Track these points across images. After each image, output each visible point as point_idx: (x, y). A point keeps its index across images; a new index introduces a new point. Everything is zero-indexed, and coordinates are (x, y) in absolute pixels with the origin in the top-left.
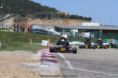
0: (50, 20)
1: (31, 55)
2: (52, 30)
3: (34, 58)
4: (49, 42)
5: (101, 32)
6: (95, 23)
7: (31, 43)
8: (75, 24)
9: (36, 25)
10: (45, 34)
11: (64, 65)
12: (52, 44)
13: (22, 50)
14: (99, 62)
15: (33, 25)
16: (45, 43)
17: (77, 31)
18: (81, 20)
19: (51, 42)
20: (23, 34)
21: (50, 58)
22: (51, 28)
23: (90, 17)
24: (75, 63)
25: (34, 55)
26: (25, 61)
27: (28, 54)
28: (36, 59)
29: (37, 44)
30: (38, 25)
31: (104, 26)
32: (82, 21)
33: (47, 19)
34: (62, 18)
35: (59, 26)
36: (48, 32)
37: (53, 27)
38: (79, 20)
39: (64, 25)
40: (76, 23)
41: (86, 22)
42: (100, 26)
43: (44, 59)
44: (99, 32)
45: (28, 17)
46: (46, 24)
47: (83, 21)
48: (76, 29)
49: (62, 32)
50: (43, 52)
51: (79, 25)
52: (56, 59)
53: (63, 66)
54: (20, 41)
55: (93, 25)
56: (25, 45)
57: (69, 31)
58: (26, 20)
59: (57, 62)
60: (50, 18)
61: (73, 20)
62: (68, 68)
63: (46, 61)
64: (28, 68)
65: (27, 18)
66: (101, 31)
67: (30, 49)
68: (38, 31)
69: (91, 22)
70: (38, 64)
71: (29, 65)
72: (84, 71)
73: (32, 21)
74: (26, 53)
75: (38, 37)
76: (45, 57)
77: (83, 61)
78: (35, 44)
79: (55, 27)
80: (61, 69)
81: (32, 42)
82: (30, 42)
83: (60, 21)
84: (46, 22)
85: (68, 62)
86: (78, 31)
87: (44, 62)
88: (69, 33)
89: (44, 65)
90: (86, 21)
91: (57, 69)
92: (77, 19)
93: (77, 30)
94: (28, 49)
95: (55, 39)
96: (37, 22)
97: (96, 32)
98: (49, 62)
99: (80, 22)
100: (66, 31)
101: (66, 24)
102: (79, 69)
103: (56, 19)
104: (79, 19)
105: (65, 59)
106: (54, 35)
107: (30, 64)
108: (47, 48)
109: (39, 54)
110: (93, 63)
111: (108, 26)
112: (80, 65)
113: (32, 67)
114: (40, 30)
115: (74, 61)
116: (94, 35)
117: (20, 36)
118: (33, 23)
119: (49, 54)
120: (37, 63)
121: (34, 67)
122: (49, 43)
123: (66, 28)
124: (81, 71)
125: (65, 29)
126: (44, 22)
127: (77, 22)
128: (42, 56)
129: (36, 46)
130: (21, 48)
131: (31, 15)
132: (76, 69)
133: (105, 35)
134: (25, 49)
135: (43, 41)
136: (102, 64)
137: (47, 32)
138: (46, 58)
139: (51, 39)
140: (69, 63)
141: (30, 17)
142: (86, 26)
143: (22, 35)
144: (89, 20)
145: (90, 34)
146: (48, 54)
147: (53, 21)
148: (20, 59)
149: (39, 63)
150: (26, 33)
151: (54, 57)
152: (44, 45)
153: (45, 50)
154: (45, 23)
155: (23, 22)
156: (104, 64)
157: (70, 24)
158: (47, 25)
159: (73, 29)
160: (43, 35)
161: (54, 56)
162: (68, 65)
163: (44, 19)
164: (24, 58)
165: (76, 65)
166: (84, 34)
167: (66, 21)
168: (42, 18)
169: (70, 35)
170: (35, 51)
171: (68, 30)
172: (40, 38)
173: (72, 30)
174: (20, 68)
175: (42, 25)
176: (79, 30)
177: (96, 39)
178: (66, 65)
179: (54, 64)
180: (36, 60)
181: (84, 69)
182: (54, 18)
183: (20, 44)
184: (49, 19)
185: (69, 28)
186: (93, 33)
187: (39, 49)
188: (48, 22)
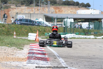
0: (38, 7)
1: (15, 51)
2: (42, 20)
5: (102, 22)
6: (95, 11)
7: (15, 37)
8: (69, 12)
9: (21, 13)
10: (33, 25)
11: (57, 64)
12: (42, 37)
13: (4, 45)
15: (17, 13)
16: (32, 36)
18: (77, 7)
19: (39, 35)
21: (39, 56)
22: (40, 17)
23: (89, 3)
25: (19, 51)
26: (7, 59)
27: (12, 51)
28: (21, 56)
29: (22, 38)
30: (23, 13)
34: (53, 5)
36: (36, 23)
37: (42, 16)
40: (71, 11)
42: (102, 13)
43: (32, 57)
44: (99, 22)
45: (11, 3)
48: (71, 18)
50: (30, 48)
51: (75, 13)
52: (47, 56)
54: (1, 35)
55: (92, 13)
56: (7, 39)
57: (62, 21)
58: (7, 8)
59: (48, 60)
60: (38, 4)
61: (67, 6)
63: (34, 59)
65: (9, 5)
66: (102, 20)
67: (14, 44)
68: (23, 21)
69: (89, 9)
70: (25, 63)
71: (13, 65)
73: (15, 9)
74: (9, 50)
75: (23, 29)
76: (33, 54)
78: (20, 38)
79: (45, 16)
81: (16, 35)
82: (13, 35)
83: (51, 8)
84: (33, 10)
85: (61, 60)
87: (32, 61)
88: (63, 23)
89: (32, 65)
90: (83, 8)
92: (72, 5)
93: (73, 19)
94: (11, 44)
95: (45, 31)
96: (22, 9)
97: (96, 21)
98: (38, 61)
100: (58, 21)
101: (59, 12)
103: (46, 6)
104: (75, 6)
105: (58, 56)
106: (43, 26)
107: (14, 64)
108: (35, 42)
109: (26, 50)
112: (77, 64)
114: (27, 20)
115: (70, 58)
116: (93, 25)
118: (17, 11)
119: (39, 50)
120: (23, 62)
121: (19, 67)
122: (37, 37)
125: (57, 19)
126: (30, 9)
127: (72, 9)
128: (29, 53)
129: (21, 40)
130: (2, 43)
131: (15, 2)
132: (72, 68)
134: (8, 44)
135: (29, 34)
138: (34, 55)
139: (40, 31)
140: (64, 62)
141: (14, 3)
142: (83, 15)
143: (3, 27)
144: (87, 6)
145: (89, 25)
146: (36, 50)
147: (41, 8)
148: (2, 57)
149: (26, 62)
150: (9, 24)
152: (31, 39)
153: (33, 45)
154: (32, 11)
155: (5, 10)
157: (63, 12)
158: (35, 14)
160: (30, 26)
161: (44, 52)
162: (62, 64)
163: (31, 6)
164: (7, 56)
165: (72, 63)
167: (59, 8)
168: (29, 5)
169: (63, 26)
170: (20, 46)
172: (26, 30)
173: (66, 19)
175: (28, 14)
176: (75, 19)
177: (96, 30)
178: (60, 64)
180: (22, 58)
182: (43, 4)
183: (2, 38)
186: (93, 23)
187: (25, 45)
188: (36, 9)
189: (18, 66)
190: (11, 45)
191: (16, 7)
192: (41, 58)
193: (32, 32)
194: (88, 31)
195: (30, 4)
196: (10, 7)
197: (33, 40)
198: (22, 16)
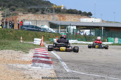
0: (44, 15)
1: (21, 55)
2: (46, 27)
3: (25, 59)
4: (42, 41)
5: (103, 29)
6: (96, 19)
9: (28, 20)
10: (38, 31)
11: (60, 67)
12: (47, 42)
13: (11, 49)
14: (100, 64)
15: (24, 20)
16: (38, 41)
18: (80, 15)
19: (44, 40)
20: (12, 31)
21: (43, 59)
22: (45, 24)
23: (90, 12)
24: (72, 64)
25: (24, 55)
26: (14, 62)
27: (18, 54)
28: (27, 59)
29: (28, 42)
30: (30, 20)
31: (106, 22)
32: (81, 17)
33: (41, 13)
34: (57, 13)
35: (55, 22)
36: (41, 29)
37: (47, 23)
38: (78, 15)
39: (60, 21)
40: (74, 19)
41: (85, 18)
42: (102, 22)
43: (36, 60)
44: (100, 29)
46: (39, 19)
48: (74, 26)
49: (58, 29)
50: (35, 52)
51: (77, 21)
52: (50, 60)
53: (58, 68)
54: (9, 39)
55: (94, 22)
56: (14, 43)
58: (16, 14)
59: (51, 64)
61: (71, 15)
62: (63, 70)
63: (38, 62)
65: (17, 12)
66: (103, 28)
67: (20, 48)
68: (30, 27)
69: (91, 17)
70: (30, 66)
71: (18, 67)
73: (23, 16)
74: (16, 53)
75: (29, 35)
76: (38, 57)
77: (82, 62)
79: (50, 23)
80: (56, 72)
82: (20, 40)
83: (55, 16)
84: (39, 17)
85: (64, 64)
86: (77, 28)
88: (66, 30)
89: (36, 67)
90: (85, 16)
91: (51, 71)
92: (75, 13)
95: (49, 37)
96: (29, 16)
97: (97, 29)
98: (42, 64)
99: (78, 18)
100: (62, 28)
101: (63, 20)
102: (77, 72)
103: (51, 14)
105: (61, 60)
106: (48, 32)
107: (20, 66)
108: (40, 47)
109: (31, 54)
110: (93, 65)
111: (110, 22)
112: (78, 67)
114: (33, 27)
115: (72, 62)
116: (94, 32)
117: (8, 34)
118: (24, 18)
119: (43, 54)
120: (28, 65)
124: (79, 74)
125: (61, 26)
127: (75, 17)
128: (34, 57)
129: (27, 44)
130: (9, 47)
131: (22, 9)
132: (73, 71)
133: (107, 33)
134: (15, 48)
135: (35, 39)
136: (103, 66)
138: (38, 59)
139: (45, 37)
140: (66, 65)
141: (21, 11)
144: (89, 15)
145: (90, 32)
146: (41, 54)
147: (47, 16)
148: (9, 59)
150: (16, 30)
151: (48, 58)
152: (36, 44)
153: (38, 50)
155: (13, 17)
156: (106, 66)
158: (40, 21)
159: (70, 25)
160: (35, 32)
161: (48, 56)
162: (64, 67)
163: (37, 14)
164: (14, 59)
165: (73, 67)
166: (83, 32)
167: (63, 16)
169: (67, 32)
170: (26, 50)
171: (64, 27)
172: (32, 36)
175: (34, 20)
178: (62, 67)
179: (48, 65)
180: (27, 61)
181: (82, 71)
182: (48, 12)
183: (9, 42)
184: (43, 13)
185: (66, 24)
186: (94, 30)
187: (30, 49)
188: (42, 17)
189: (24, 68)
190: (18, 49)
191: (23, 14)
192: (44, 61)
194: (90, 37)
195: (36, 12)
196: (18, 14)
197: (38, 45)
198: (29, 22)
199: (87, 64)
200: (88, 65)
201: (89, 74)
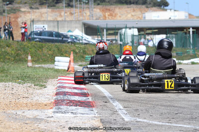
0: (72, 9)
1: (31, 91)
2: (78, 33)
3: (40, 100)
4: (72, 61)
5: (191, 33)
6: (176, 13)
7: (30, 64)
8: (129, 16)
9: (40, 21)
11: (110, 112)
13: (10, 81)
14: (190, 103)
15: (33, 21)
16: (62, 62)
17: (136, 32)
18: (144, 6)
19: (75, 60)
20: (10, 44)
21: (77, 98)
22: (76, 28)
24: (135, 106)
25: (38, 91)
26: (17, 106)
27: (25, 90)
28: (43, 100)
29: (43, 65)
30: (44, 21)
31: (197, 17)
32: (146, 9)
33: (66, 7)
34: (98, 4)
35: (94, 22)
36: (68, 38)
37: (80, 25)
38: (139, 6)
39: (105, 19)
40: (133, 14)
41: (155, 11)
42: (189, 18)
43: (63, 101)
44: (186, 33)
45: (20, 3)
46: (63, 18)
47: (147, 7)
48: (133, 28)
49: (102, 36)
50: (58, 85)
51: (139, 17)
52: (90, 99)
53: (106, 115)
54: (4, 62)
55: (172, 18)
56: (16, 69)
57: (116, 34)
58: (15, 11)
60: (71, 4)
61: (125, 6)
62: (118, 119)
63: (67, 104)
64: (27, 122)
65: (18, 5)
66: (191, 30)
67: (29, 77)
68: (45, 35)
69: (166, 10)
70: (50, 112)
71: (28, 116)
72: (156, 125)
73: (29, 12)
74: (20, 88)
75: (45, 51)
76: (66, 95)
77: (153, 101)
78: (40, 67)
79: (84, 24)
80: (103, 123)
81: (32, 61)
82: (27, 61)
83: (95, 10)
84: (63, 14)
85: (118, 105)
86: (139, 32)
87: (64, 108)
88: (118, 37)
89: (63, 115)
90: (154, 8)
91: (94, 122)
92: (133, 3)
93: (136, 29)
94: (23, 78)
95: (85, 52)
96: (41, 14)
97: (179, 32)
98: (74, 108)
99: (141, 11)
100: (110, 34)
101: (110, 17)
102: (145, 121)
103: (86, 6)
104: (140, 4)
105: (111, 99)
106: (82, 44)
107: (30, 114)
108: (68, 74)
109: (51, 88)
110: (176, 105)
112: (147, 111)
113: (36, 119)
114: (51, 34)
115: (133, 102)
117: (3, 50)
118: (33, 17)
119: (75, 88)
120: (46, 111)
121: (40, 119)
122: (72, 64)
123: (109, 26)
124: (150, 125)
125: (108, 29)
127: (134, 11)
128: (57, 94)
129: (42, 70)
130: (7, 76)
132: (138, 120)
134: (18, 78)
135: (57, 58)
136: (197, 107)
137: (66, 37)
138: (66, 98)
139: (76, 53)
140: (122, 108)
141: (26, 3)
142: (156, 21)
143: (7, 46)
144: (163, 5)
146: (70, 88)
147: (78, 10)
148: (7, 102)
149: (52, 110)
150: (18, 42)
151: (86, 95)
152: (60, 68)
153: (64, 80)
154: (61, 16)
155: (10, 15)
157: (118, 16)
158: (65, 21)
159: (126, 28)
160: (57, 44)
161: (86, 91)
162: (120, 112)
163: (58, 8)
164: (17, 101)
165: (137, 110)
166: (152, 40)
167: (109, 10)
168: (54, 6)
169: (119, 42)
170: (40, 82)
171: (114, 31)
172: (50, 52)
173: (124, 30)
174: (8, 123)
175: (53, 21)
176: (140, 30)
177: (180, 49)
178: (115, 112)
179: (86, 110)
180: (45, 103)
181: (155, 119)
182: (80, 4)
183: (6, 67)
184: (69, 5)
185: (118, 26)
186: (174, 35)
187: (48, 78)
188: (68, 13)
189: (38, 117)
190: (23, 80)
191: (30, 10)
192: (79, 101)
193: (62, 55)
195: (56, 3)
196: (19, 11)
197: (64, 70)
198: (42, 26)
199: (165, 104)
200: (167, 106)
201: (170, 124)
